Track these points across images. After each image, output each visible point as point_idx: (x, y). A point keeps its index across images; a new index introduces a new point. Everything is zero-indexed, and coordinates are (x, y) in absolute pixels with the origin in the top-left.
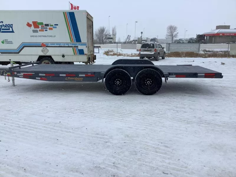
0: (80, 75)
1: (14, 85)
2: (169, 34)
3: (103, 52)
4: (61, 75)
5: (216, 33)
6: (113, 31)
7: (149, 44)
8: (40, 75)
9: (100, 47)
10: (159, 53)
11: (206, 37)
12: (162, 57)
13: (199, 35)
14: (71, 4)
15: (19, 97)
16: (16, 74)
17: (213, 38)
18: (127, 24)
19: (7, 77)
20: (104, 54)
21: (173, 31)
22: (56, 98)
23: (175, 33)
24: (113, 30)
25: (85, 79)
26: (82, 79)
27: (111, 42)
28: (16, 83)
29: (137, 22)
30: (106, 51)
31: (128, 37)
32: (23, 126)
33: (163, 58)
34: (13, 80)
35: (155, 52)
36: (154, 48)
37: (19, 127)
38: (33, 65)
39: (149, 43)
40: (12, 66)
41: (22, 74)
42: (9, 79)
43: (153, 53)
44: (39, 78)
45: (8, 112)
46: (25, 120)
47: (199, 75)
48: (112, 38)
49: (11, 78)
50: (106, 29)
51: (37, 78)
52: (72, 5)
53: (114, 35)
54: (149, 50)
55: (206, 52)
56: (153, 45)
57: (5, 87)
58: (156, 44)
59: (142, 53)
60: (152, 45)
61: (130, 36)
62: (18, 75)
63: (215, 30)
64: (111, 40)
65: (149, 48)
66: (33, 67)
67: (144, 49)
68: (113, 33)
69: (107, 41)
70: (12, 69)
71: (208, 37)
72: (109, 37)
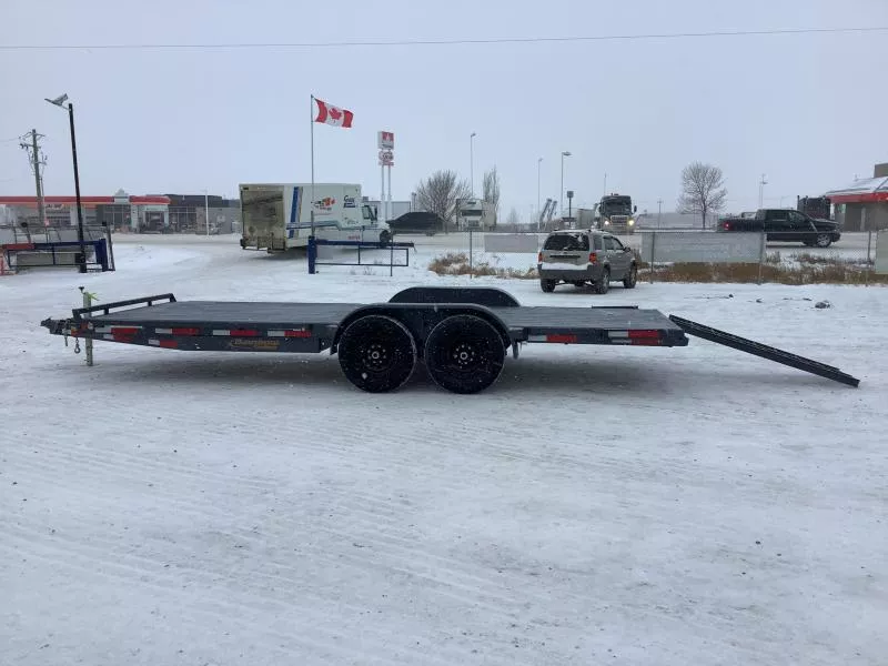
0: (271, 334)
1: (90, 363)
2: (691, 197)
3: (429, 260)
4: (216, 333)
5: (871, 191)
6: (487, 184)
7: (573, 235)
8: (158, 331)
9: (412, 245)
10: (607, 267)
11: (836, 206)
12: (624, 281)
13: (804, 200)
14: (318, 101)
15: (96, 392)
16: (91, 328)
17: (863, 211)
18: (541, 160)
19: (71, 339)
20: (431, 269)
21: (707, 186)
22: (192, 397)
23: (714, 192)
24: (489, 184)
25: (283, 345)
26: (276, 343)
27: (473, 227)
28: (95, 359)
29: (567, 154)
30: (439, 258)
31: (547, 205)
32: (79, 457)
33: (629, 285)
34: (89, 348)
35: (590, 263)
36: (588, 249)
37: (70, 459)
38: (150, 304)
39: (573, 231)
40: (87, 306)
41: (108, 328)
42: (77, 345)
43: (583, 267)
44: (157, 342)
45: (52, 427)
46: (89, 445)
47: (611, 334)
48: (478, 213)
49: (82, 341)
50: (457, 182)
51: (151, 341)
52: (321, 104)
53: (491, 199)
54: (571, 257)
55: (807, 264)
56: (585, 238)
57: (65, 368)
58: (596, 237)
59: (546, 266)
60: (580, 239)
61: (555, 202)
62: (98, 330)
63: (870, 179)
64: (477, 218)
65: (570, 249)
66: (150, 309)
67: (553, 253)
68: (487, 193)
69: (462, 221)
70: (82, 315)
71: (844, 206)
72: (469, 207)
